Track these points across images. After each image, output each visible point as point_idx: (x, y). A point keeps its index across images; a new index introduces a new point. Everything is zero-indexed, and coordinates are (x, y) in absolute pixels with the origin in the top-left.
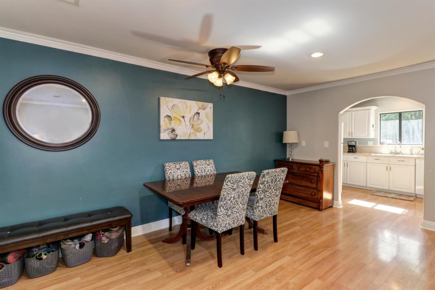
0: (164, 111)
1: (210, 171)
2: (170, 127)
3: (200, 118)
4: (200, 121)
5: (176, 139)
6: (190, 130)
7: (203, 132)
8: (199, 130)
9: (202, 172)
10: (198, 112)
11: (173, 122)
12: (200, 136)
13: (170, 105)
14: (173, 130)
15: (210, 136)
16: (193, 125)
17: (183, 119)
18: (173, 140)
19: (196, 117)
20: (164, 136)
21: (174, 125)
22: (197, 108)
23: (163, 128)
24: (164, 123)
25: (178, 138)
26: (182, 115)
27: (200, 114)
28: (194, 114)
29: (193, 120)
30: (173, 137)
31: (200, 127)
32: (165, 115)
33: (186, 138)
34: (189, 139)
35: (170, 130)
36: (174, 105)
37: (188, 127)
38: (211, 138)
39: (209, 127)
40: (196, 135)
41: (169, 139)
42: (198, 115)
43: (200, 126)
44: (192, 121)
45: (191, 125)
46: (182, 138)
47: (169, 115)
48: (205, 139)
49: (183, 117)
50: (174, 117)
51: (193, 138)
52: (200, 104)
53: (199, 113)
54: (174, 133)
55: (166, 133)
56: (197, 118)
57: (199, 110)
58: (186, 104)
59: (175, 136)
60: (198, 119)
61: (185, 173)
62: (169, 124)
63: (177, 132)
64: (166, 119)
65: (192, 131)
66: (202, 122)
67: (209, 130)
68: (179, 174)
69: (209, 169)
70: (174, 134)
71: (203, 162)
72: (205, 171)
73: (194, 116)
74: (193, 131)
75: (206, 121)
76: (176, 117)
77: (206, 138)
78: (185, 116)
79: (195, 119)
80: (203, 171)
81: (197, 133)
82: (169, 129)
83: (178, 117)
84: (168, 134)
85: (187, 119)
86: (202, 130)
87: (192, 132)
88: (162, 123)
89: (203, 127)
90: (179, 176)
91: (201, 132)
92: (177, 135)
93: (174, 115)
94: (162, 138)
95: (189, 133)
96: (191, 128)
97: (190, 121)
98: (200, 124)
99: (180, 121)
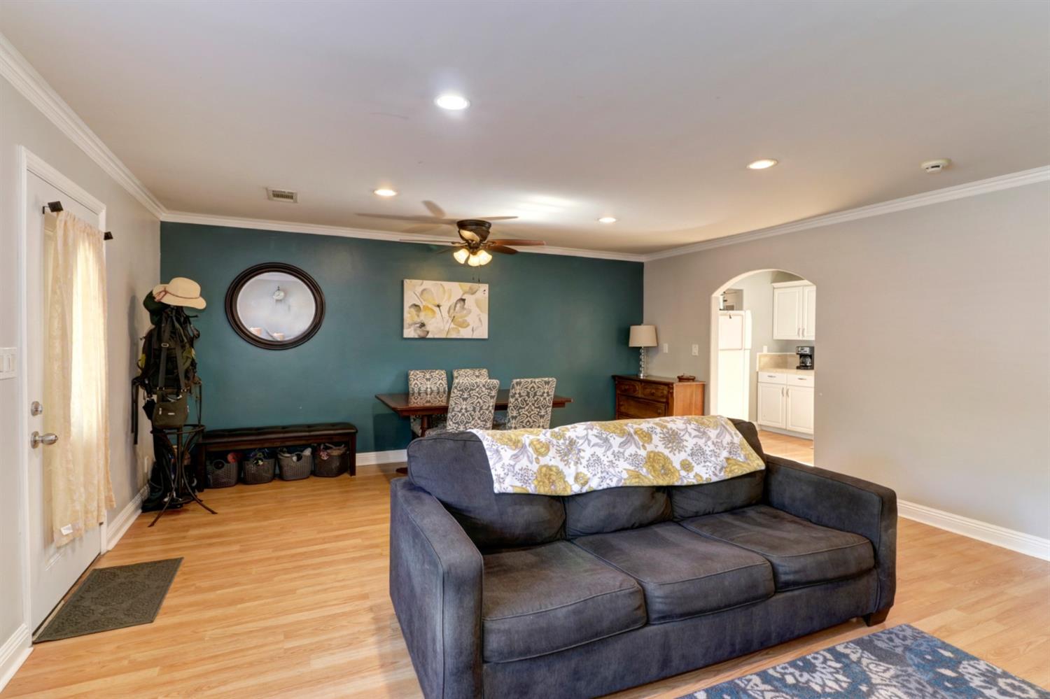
0: (410, 298)
2: (418, 320)
3: (466, 306)
4: (465, 312)
5: (428, 337)
6: (449, 325)
7: (469, 329)
8: (464, 325)
10: (464, 298)
11: (422, 314)
12: (465, 333)
13: (419, 289)
14: (423, 325)
15: (483, 333)
16: (454, 317)
17: (438, 308)
18: (423, 339)
19: (458, 305)
20: (409, 333)
21: (423, 317)
22: (462, 293)
23: (408, 322)
24: (409, 315)
25: (430, 336)
26: (437, 303)
27: (466, 301)
28: (455, 301)
29: (455, 310)
30: (422, 334)
31: (466, 321)
32: (411, 304)
33: (444, 336)
34: (449, 337)
35: (418, 325)
36: (424, 290)
37: (445, 320)
38: (485, 336)
39: (481, 320)
40: (459, 332)
41: (416, 337)
42: (462, 303)
43: (466, 318)
44: (452, 311)
45: (450, 317)
46: (436, 337)
47: (417, 304)
48: (474, 337)
49: (439, 306)
50: (424, 306)
51: (453, 336)
52: (467, 285)
53: (464, 300)
54: (423, 328)
55: (412, 328)
56: (460, 307)
57: (464, 294)
58: (444, 288)
59: (426, 333)
60: (463, 308)
61: (437, 385)
62: (416, 317)
63: (428, 328)
64: (413, 310)
65: (453, 326)
66: (470, 312)
67: (482, 324)
68: (429, 386)
70: (423, 331)
71: (469, 371)
73: (456, 304)
74: (455, 326)
75: (475, 310)
76: (427, 307)
77: (476, 336)
78: (441, 304)
79: (457, 309)
81: (460, 329)
82: (416, 324)
83: (430, 306)
84: (415, 330)
85: (444, 309)
86: (468, 325)
87: (453, 328)
88: (406, 315)
89: (472, 319)
90: (429, 390)
91: (467, 327)
92: (428, 332)
93: (424, 303)
94: (406, 335)
95: (447, 329)
96: (450, 321)
97: (449, 312)
98: (466, 316)
99: (433, 312)
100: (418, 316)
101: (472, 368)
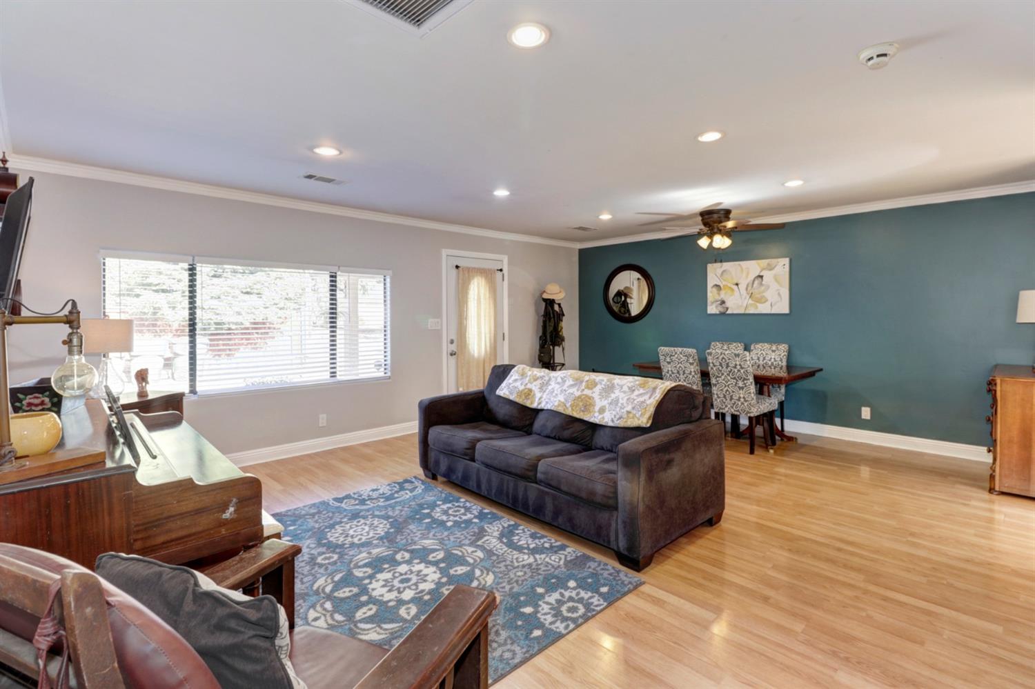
0: (712, 279)
1: (773, 360)
2: (718, 297)
3: (763, 283)
4: (763, 288)
5: (728, 312)
6: (747, 301)
7: (768, 304)
8: (762, 300)
9: (758, 359)
10: (761, 274)
11: (723, 292)
12: (764, 309)
13: (719, 271)
14: (723, 302)
15: (783, 307)
16: (752, 293)
17: (736, 287)
18: (723, 314)
19: (756, 282)
20: (712, 309)
21: (723, 296)
22: (759, 270)
23: (710, 300)
24: (711, 295)
26: (736, 282)
27: (764, 278)
28: (752, 279)
29: (752, 287)
30: (722, 310)
31: (764, 296)
32: (713, 285)
33: (742, 311)
34: (747, 312)
35: (719, 302)
36: (724, 271)
37: (743, 297)
38: (787, 311)
39: (779, 294)
40: (757, 307)
41: (718, 313)
42: (760, 279)
43: (764, 294)
44: (749, 288)
45: (748, 294)
46: (735, 312)
47: (718, 284)
48: (773, 312)
49: (737, 284)
50: (724, 285)
51: (751, 311)
52: (764, 262)
53: (761, 277)
54: (723, 305)
55: (714, 306)
56: (758, 284)
57: (762, 271)
58: (742, 267)
59: (725, 309)
60: (761, 284)
63: (728, 304)
64: (715, 290)
65: (750, 301)
66: (768, 287)
67: (781, 299)
69: (773, 357)
70: (724, 307)
71: (767, 346)
72: (764, 359)
73: (754, 280)
74: (753, 302)
75: (774, 286)
76: (727, 286)
77: (775, 311)
78: (739, 283)
79: (755, 285)
80: (761, 359)
81: (758, 304)
82: (717, 301)
83: (729, 285)
84: (716, 307)
85: (743, 286)
86: (767, 300)
87: (751, 305)
88: (709, 294)
89: (770, 295)
91: (765, 302)
92: (727, 309)
93: (724, 283)
94: (709, 312)
95: (745, 305)
96: (748, 297)
97: (747, 289)
98: (764, 292)
99: (732, 290)
100: (719, 294)
101: (771, 342)
